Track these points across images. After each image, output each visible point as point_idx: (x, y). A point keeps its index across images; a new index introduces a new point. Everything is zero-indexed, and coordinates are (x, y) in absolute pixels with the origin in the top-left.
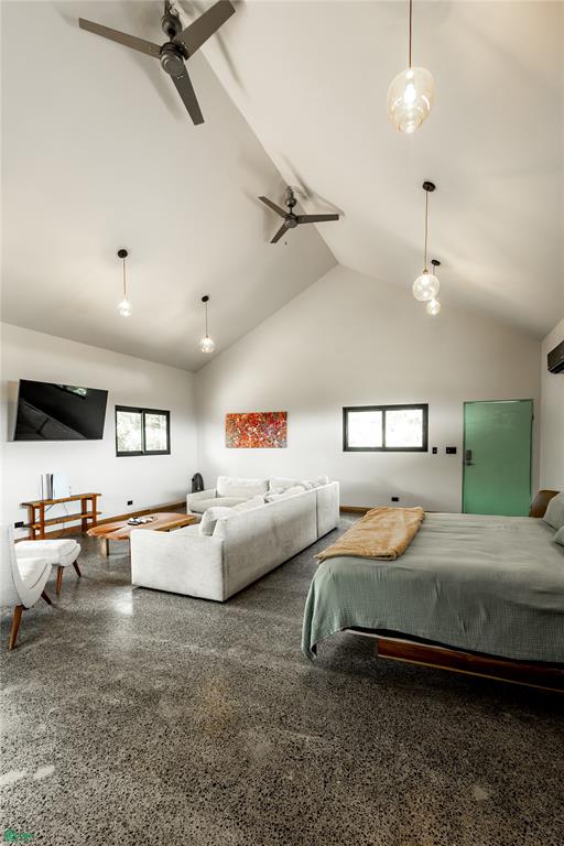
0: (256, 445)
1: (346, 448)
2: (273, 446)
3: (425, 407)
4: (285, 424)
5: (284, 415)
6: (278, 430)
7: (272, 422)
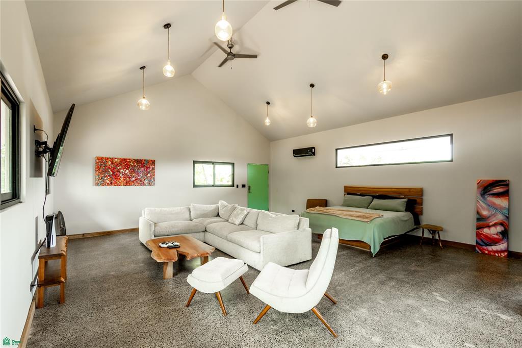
0: (128, 183)
1: (195, 186)
2: (143, 184)
3: (233, 164)
4: (153, 169)
5: (153, 162)
6: (148, 172)
7: (143, 166)
